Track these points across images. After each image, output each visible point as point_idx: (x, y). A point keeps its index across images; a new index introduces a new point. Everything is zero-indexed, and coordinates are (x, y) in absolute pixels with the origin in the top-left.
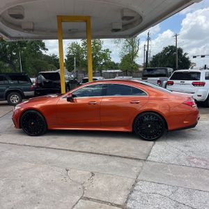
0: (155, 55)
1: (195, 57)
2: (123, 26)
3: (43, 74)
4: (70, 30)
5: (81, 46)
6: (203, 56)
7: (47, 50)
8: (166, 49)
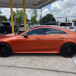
0: (43, 17)
1: (57, 18)
2: (38, 3)
3: (2, 23)
4: (14, 4)
5: (16, 12)
6: (60, 18)
7: (2, 13)
8: (47, 15)
